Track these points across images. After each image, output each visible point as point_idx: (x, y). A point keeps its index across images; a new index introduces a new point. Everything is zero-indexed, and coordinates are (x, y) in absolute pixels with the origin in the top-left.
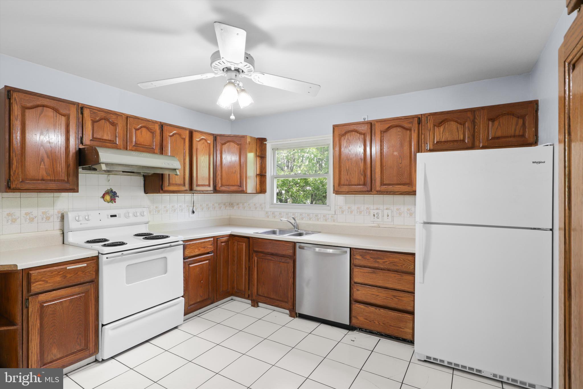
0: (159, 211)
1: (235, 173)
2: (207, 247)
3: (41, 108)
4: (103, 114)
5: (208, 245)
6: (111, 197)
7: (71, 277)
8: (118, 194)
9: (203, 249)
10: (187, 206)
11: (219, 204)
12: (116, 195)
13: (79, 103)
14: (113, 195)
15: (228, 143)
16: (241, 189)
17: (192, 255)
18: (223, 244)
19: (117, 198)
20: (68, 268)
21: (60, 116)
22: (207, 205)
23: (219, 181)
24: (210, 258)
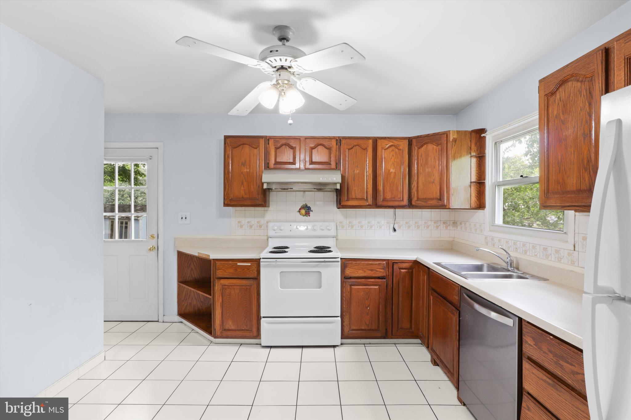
0: (352, 227)
1: (433, 182)
2: (375, 270)
3: (242, 146)
4: (283, 141)
5: (377, 268)
6: (306, 211)
7: (240, 271)
8: (312, 209)
9: (369, 272)
10: (388, 223)
11: (435, 223)
12: (310, 209)
13: (266, 136)
14: (308, 210)
15: (425, 145)
16: (440, 203)
17: (355, 275)
18: (403, 271)
19: (311, 212)
20: (238, 264)
21: (254, 149)
22: (416, 223)
23: (414, 194)
24: (380, 284)
